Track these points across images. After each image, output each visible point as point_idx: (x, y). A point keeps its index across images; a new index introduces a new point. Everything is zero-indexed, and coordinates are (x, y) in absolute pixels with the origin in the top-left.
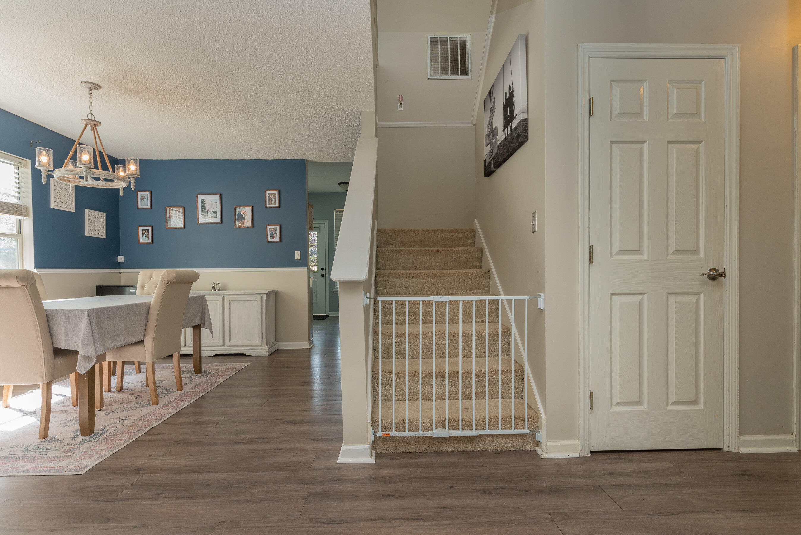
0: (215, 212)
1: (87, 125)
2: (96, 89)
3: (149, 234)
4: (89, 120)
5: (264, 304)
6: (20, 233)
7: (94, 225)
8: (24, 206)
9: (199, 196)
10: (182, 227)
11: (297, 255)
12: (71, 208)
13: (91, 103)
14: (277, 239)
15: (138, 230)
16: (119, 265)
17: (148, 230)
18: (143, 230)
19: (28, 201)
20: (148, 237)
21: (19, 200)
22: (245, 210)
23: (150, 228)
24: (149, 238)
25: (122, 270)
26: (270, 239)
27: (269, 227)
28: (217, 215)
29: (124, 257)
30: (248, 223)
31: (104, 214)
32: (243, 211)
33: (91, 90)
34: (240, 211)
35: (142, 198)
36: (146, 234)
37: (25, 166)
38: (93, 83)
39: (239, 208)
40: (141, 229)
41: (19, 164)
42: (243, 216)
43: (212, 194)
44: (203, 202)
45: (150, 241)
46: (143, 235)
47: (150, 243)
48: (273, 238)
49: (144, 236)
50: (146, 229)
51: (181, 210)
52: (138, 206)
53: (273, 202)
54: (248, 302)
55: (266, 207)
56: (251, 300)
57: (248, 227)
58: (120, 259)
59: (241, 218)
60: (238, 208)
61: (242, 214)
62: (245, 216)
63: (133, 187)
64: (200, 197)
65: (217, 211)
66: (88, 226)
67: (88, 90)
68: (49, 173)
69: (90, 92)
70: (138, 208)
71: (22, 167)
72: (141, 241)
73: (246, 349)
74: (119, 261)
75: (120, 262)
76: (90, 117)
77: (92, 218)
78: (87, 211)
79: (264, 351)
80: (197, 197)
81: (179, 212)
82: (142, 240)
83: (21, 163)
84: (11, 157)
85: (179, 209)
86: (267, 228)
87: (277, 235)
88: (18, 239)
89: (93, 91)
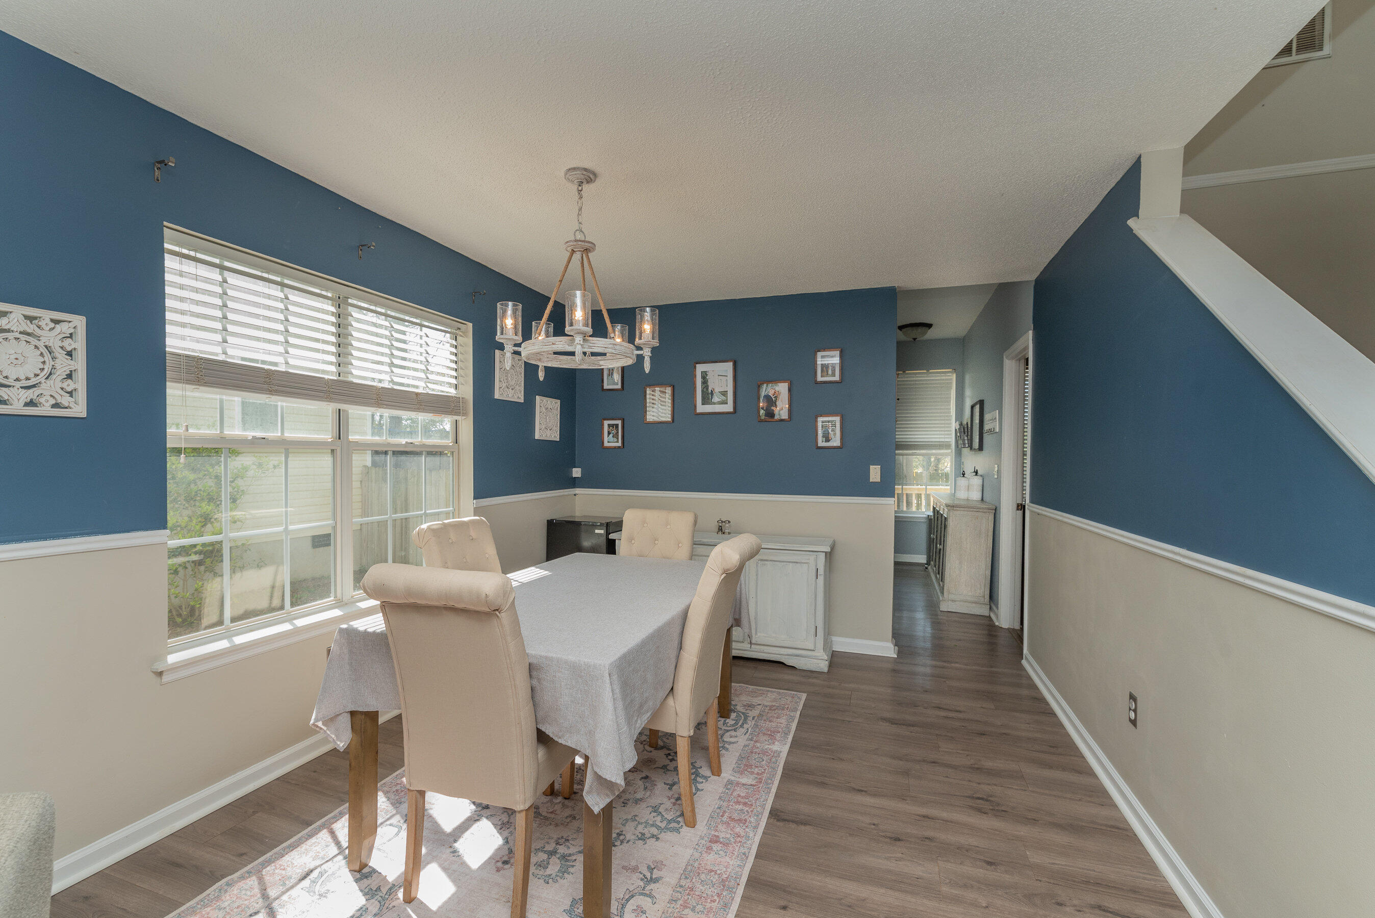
0: (724, 393)
1: (573, 251)
2: (589, 181)
3: (618, 432)
4: (576, 241)
5: (821, 571)
6: (456, 443)
7: (546, 421)
8: (462, 398)
9: (698, 366)
10: (670, 420)
11: (875, 473)
12: (518, 395)
13: (580, 209)
14: (836, 442)
15: (603, 425)
16: (573, 483)
17: (617, 426)
18: (609, 425)
19: (467, 392)
20: (616, 436)
21: (456, 389)
22: (777, 389)
23: (619, 422)
24: (618, 438)
25: (578, 491)
26: (822, 442)
27: (820, 419)
28: (727, 399)
29: (582, 470)
30: (782, 410)
31: (559, 401)
32: (773, 391)
33: (581, 184)
34: (767, 390)
35: (609, 373)
36: (614, 432)
37: (465, 334)
38: (586, 170)
39: (767, 386)
40: (606, 423)
41: (457, 332)
42: (773, 399)
43: (720, 362)
44: (704, 375)
45: (619, 444)
46: (609, 433)
47: (619, 447)
48: (828, 440)
49: (611, 435)
50: (615, 424)
51: (669, 390)
52: (603, 386)
53: (830, 372)
54: (791, 564)
55: (817, 383)
56: (797, 563)
57: (782, 420)
58: (577, 472)
59: (771, 401)
60: (765, 385)
61: (772, 396)
62: (776, 399)
63: (647, 367)
64: (700, 368)
65: (727, 391)
66: (539, 423)
67: (576, 187)
68: (516, 349)
69: (580, 188)
70: (603, 390)
71: (461, 336)
72: (606, 444)
73: (785, 653)
74: (574, 475)
75: (575, 477)
76: (579, 236)
77: (544, 410)
78: (537, 397)
79: (819, 661)
80: (695, 367)
81: (666, 393)
82: (608, 442)
83: (460, 329)
84: (443, 319)
85: (666, 389)
86: (816, 421)
87: (835, 434)
88: (453, 452)
89: (586, 187)
